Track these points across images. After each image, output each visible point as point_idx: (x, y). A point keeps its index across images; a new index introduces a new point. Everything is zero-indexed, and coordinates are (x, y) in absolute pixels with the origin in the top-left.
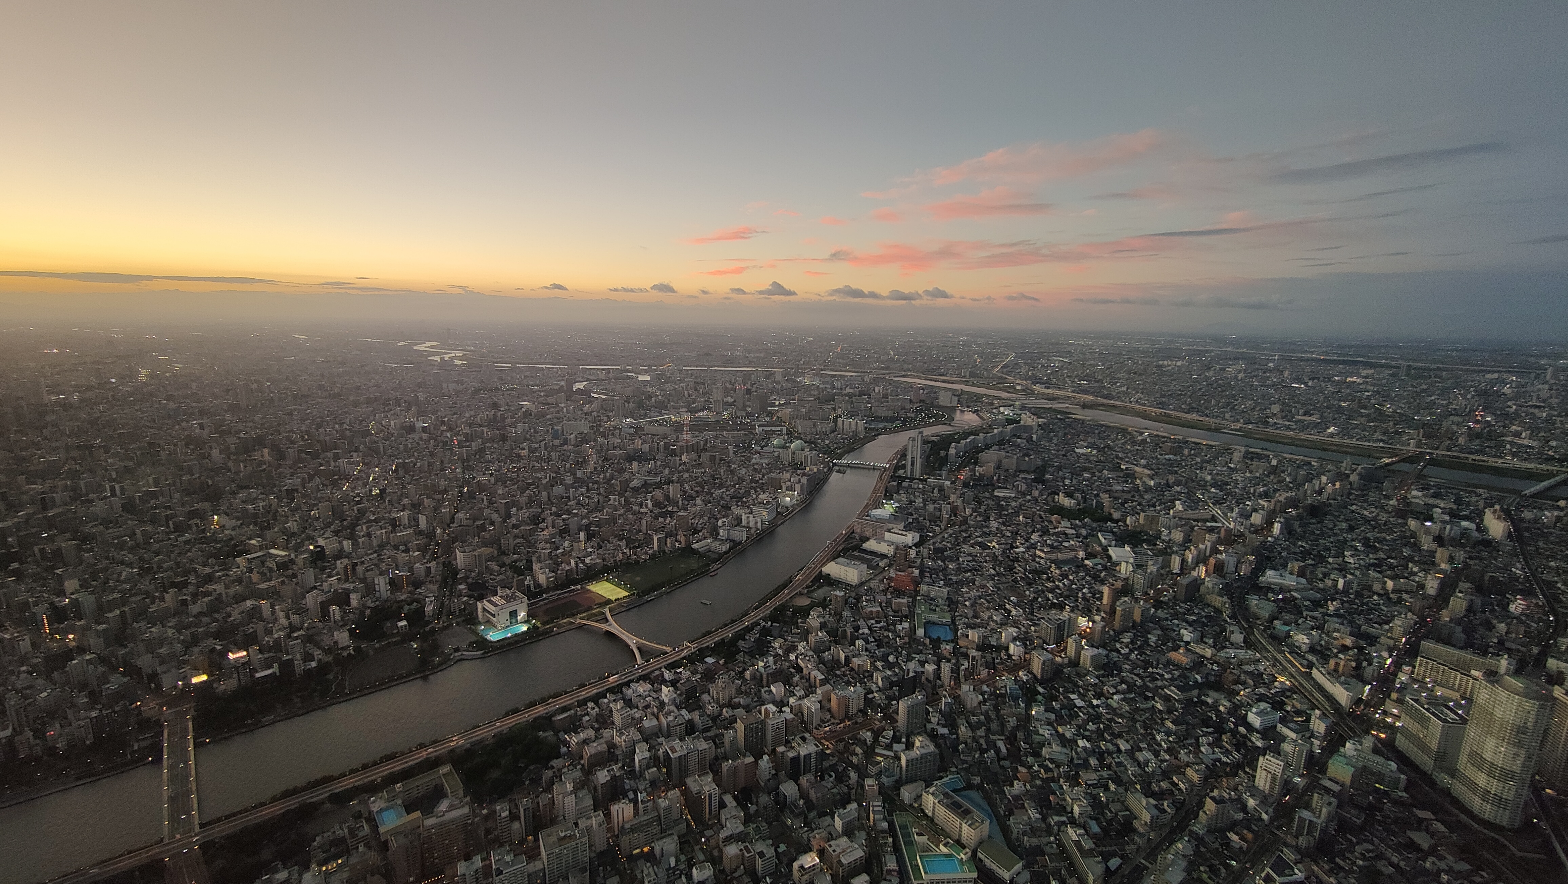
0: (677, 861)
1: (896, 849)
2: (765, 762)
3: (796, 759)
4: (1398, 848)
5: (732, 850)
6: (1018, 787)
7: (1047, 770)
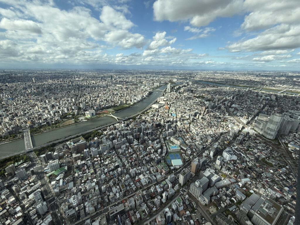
0: (126, 149)
1: (166, 146)
2: (142, 134)
3: (147, 133)
4: (254, 143)
5: (136, 146)
6: (188, 137)
7: (193, 134)
